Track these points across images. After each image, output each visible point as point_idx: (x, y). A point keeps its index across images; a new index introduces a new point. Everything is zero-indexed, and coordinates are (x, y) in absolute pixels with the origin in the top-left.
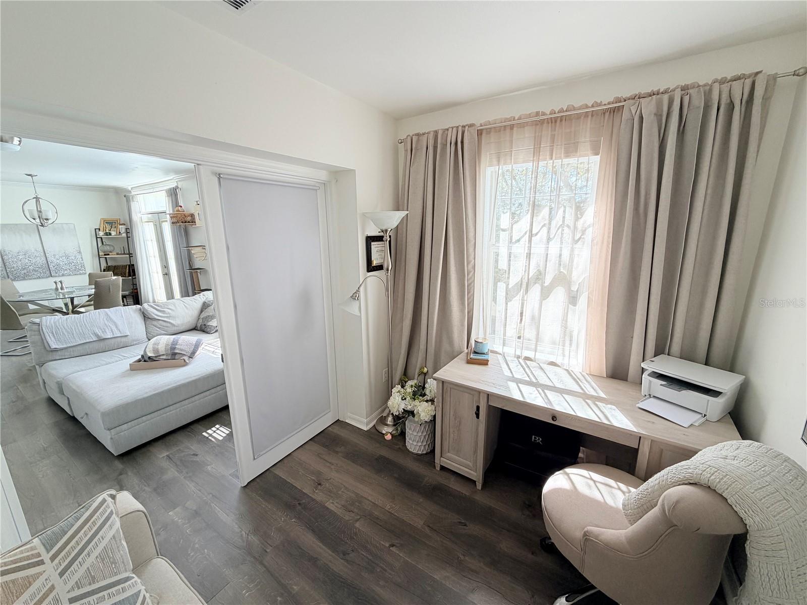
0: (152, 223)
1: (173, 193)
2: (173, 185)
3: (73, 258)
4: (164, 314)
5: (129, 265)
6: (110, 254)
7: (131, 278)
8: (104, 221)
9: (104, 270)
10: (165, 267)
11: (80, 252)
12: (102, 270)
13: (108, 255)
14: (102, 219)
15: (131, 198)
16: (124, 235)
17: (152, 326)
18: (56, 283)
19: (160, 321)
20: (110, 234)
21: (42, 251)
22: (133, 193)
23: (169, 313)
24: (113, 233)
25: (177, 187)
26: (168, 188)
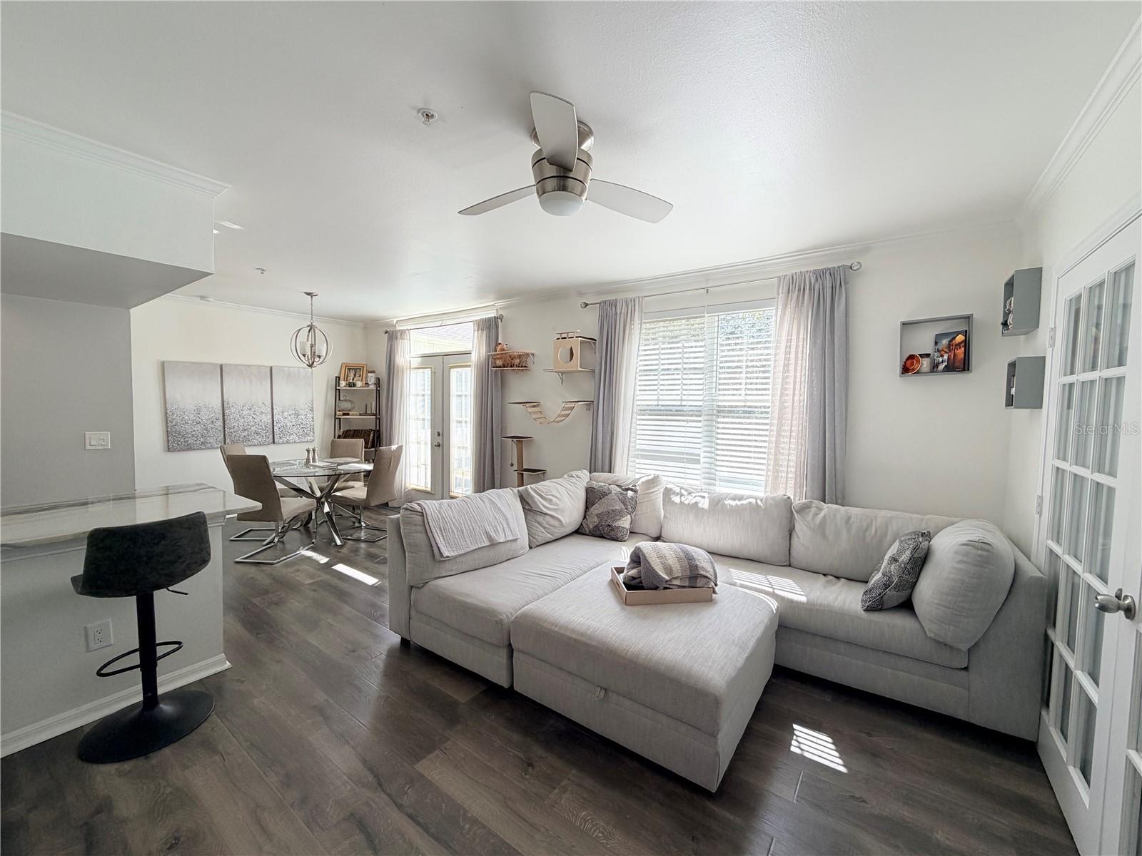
0: (430, 369)
1: (490, 327)
2: (492, 314)
3: (303, 417)
4: (551, 504)
5: (374, 431)
6: (350, 413)
7: (373, 449)
8: (346, 367)
9: (339, 437)
10: (439, 435)
11: (312, 410)
12: (337, 436)
13: (348, 414)
14: (345, 364)
15: (399, 334)
16: (372, 387)
17: (536, 524)
18: (308, 451)
19: (548, 517)
20: (354, 385)
21: (270, 406)
22: (398, 328)
23: (557, 504)
24: (359, 384)
25: (501, 317)
26: (479, 318)
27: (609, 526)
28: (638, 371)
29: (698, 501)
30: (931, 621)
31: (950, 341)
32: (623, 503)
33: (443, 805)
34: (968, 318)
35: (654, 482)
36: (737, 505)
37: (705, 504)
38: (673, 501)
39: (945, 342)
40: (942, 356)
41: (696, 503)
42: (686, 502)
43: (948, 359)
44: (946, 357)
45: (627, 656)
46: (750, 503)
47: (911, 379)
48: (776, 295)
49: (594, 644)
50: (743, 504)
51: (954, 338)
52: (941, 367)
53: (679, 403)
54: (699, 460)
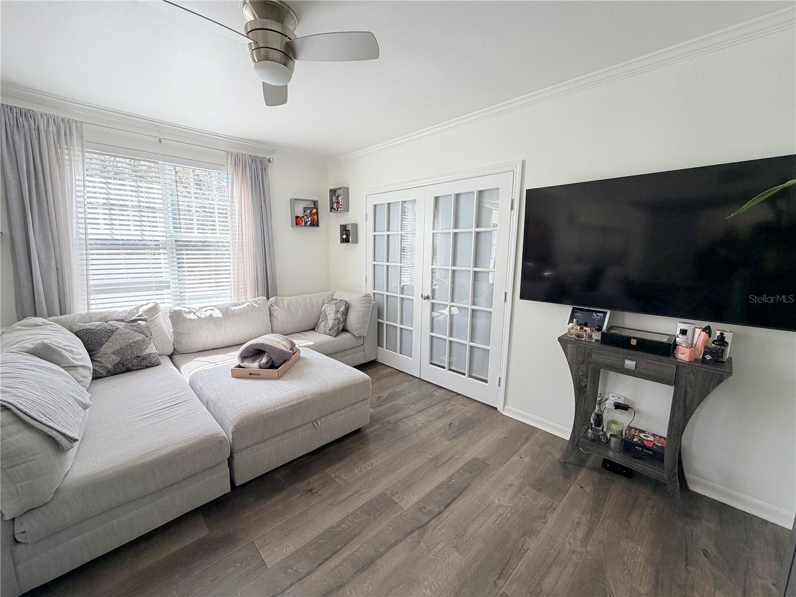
27: (139, 357)
28: (86, 203)
29: (211, 313)
30: (357, 330)
31: (311, 212)
32: (141, 332)
33: (320, 541)
34: (315, 202)
35: (154, 310)
36: (240, 308)
37: (217, 314)
38: (190, 319)
39: (308, 211)
40: (308, 218)
41: (211, 315)
42: (203, 316)
43: (311, 220)
44: (310, 219)
45: (330, 390)
46: (248, 305)
47: (299, 228)
48: (225, 164)
49: (309, 397)
50: (244, 307)
51: (312, 210)
52: (309, 223)
53: (139, 238)
54: (170, 286)
